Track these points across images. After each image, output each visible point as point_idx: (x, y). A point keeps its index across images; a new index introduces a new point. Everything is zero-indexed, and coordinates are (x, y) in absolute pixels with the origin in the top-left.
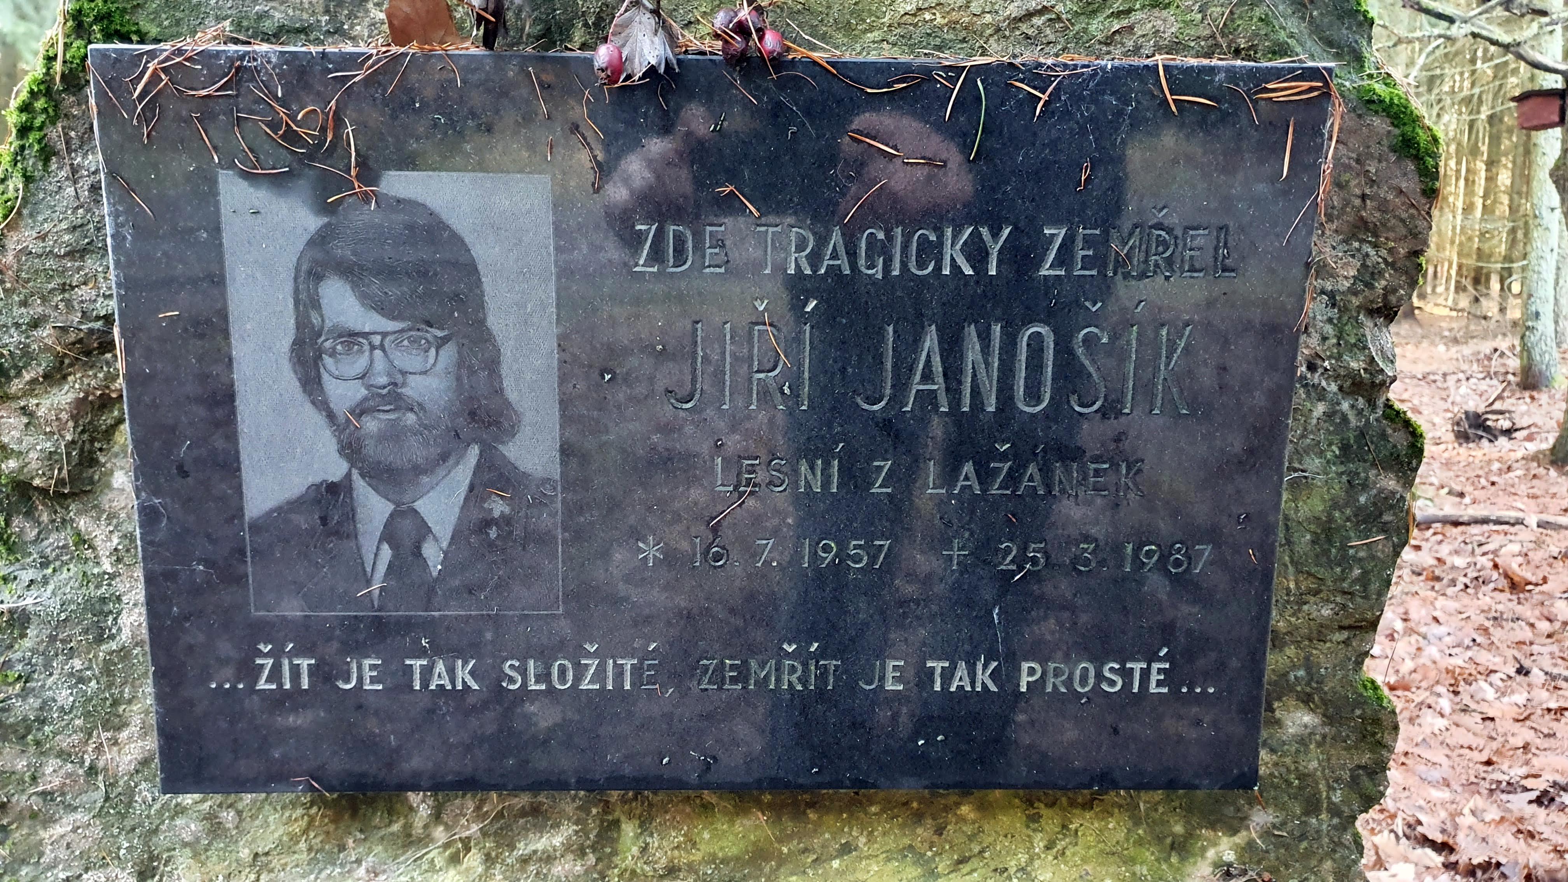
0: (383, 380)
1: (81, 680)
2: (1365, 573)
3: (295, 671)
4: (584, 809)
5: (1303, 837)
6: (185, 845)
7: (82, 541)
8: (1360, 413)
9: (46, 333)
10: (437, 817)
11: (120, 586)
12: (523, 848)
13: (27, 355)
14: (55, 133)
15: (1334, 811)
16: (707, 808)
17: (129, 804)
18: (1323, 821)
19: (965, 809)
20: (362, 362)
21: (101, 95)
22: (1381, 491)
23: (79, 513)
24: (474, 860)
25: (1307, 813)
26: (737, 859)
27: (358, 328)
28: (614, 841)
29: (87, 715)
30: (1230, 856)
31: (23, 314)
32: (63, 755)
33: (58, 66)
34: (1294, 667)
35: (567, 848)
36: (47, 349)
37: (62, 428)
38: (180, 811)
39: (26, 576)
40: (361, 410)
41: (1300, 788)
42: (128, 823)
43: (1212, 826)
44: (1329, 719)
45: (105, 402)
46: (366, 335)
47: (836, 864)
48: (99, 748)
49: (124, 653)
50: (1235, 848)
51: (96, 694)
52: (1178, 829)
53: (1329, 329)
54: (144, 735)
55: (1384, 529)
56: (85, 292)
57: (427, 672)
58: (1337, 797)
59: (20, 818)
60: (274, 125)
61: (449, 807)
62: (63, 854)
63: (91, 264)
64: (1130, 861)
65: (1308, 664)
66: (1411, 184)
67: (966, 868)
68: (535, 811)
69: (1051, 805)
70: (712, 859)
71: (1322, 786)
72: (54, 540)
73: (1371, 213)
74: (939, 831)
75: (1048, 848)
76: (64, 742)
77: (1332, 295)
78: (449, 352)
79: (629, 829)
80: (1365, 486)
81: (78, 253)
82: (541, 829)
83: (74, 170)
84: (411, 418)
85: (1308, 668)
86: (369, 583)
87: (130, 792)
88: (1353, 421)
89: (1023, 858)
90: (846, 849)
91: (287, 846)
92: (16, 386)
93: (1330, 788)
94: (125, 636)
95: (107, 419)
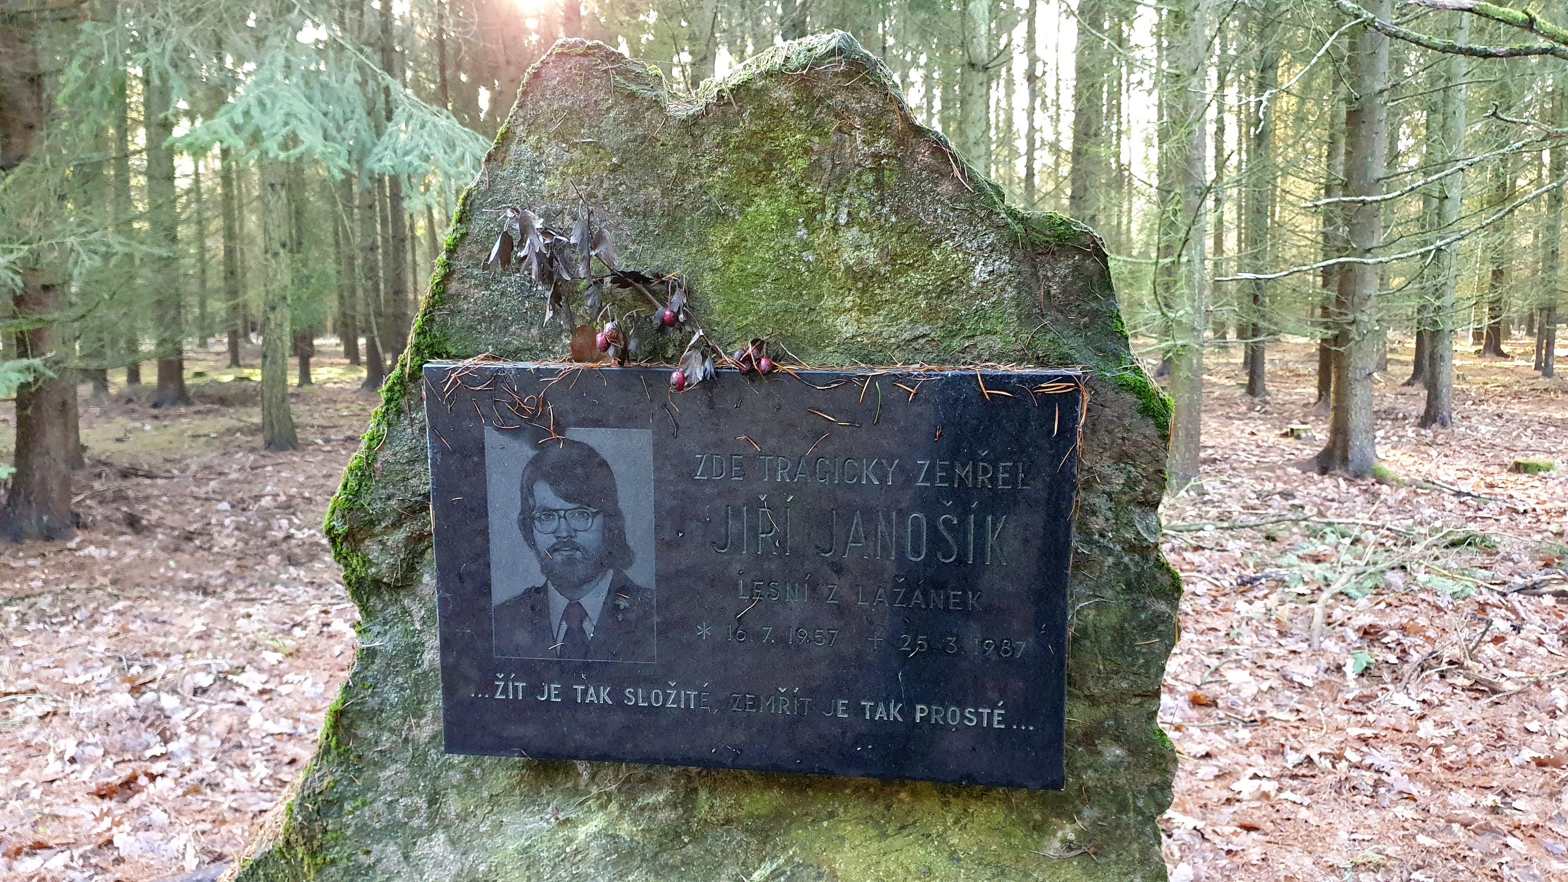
0: (564, 534)
1: (402, 689)
2: (1147, 662)
3: (515, 688)
4: (676, 780)
5: (1118, 826)
6: (453, 787)
7: (405, 611)
8: (1137, 564)
9: (393, 502)
10: (593, 777)
11: (425, 637)
12: (641, 802)
13: (384, 514)
14: (403, 402)
15: (1139, 811)
16: (747, 784)
17: (425, 761)
18: (1130, 818)
19: (903, 795)
20: (555, 524)
21: (428, 390)
22: (1154, 612)
23: (405, 596)
24: (613, 807)
25: (1119, 812)
26: (766, 816)
27: (553, 507)
28: (694, 801)
29: (404, 708)
30: (1071, 836)
31: (383, 493)
32: (392, 731)
33: (407, 370)
34: (1107, 719)
35: (667, 802)
36: (394, 510)
37: (399, 551)
38: (452, 766)
39: (376, 629)
40: (554, 550)
41: (1115, 796)
42: (424, 772)
43: (1059, 816)
44: (1132, 752)
45: (421, 538)
46: (556, 511)
47: (825, 824)
48: (410, 729)
49: (425, 674)
50: (1075, 831)
51: (410, 696)
52: (1038, 817)
53: (1109, 514)
54: (433, 723)
55: (1160, 635)
56: (414, 482)
57: (585, 692)
58: (1140, 803)
59: (368, 765)
60: (513, 404)
61: (600, 774)
62: (390, 787)
63: (418, 467)
64: (1008, 835)
65: (1116, 716)
66: (1151, 431)
67: (905, 833)
68: (648, 779)
69: (956, 796)
70: (751, 815)
71: (1129, 795)
72: (392, 610)
73: (1128, 448)
74: (888, 808)
75: (956, 823)
76: (395, 723)
77: (1109, 494)
78: (599, 519)
79: (703, 794)
80: (1144, 608)
81: (411, 462)
82: (652, 791)
83: (412, 420)
84: (578, 554)
85: (1116, 720)
86: (555, 642)
87: (425, 754)
88: (1133, 568)
89: (941, 829)
90: (831, 815)
91: (508, 791)
92: (378, 529)
93: (1135, 797)
94: (426, 665)
95: (421, 547)
